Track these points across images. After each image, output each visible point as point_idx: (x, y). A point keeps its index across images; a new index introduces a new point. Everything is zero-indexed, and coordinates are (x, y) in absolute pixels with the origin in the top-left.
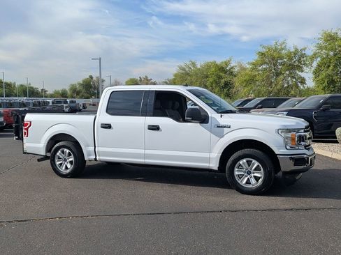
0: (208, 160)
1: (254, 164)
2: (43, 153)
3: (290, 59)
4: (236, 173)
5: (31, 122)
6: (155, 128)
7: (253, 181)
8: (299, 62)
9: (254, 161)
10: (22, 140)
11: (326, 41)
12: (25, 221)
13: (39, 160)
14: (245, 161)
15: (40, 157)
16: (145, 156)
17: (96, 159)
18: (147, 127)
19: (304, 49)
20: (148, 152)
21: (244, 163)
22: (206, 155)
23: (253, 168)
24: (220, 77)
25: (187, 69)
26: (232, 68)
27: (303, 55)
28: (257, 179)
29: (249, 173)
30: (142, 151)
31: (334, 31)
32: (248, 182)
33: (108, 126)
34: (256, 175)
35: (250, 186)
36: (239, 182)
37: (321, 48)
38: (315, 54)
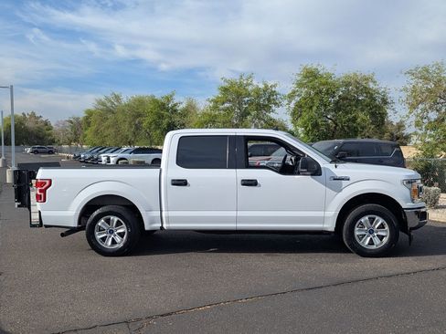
0: (323, 220)
1: (377, 221)
2: (74, 224)
3: (259, 96)
4: (357, 233)
5: (50, 181)
6: (251, 183)
7: (377, 241)
8: (269, 100)
9: (377, 218)
10: (29, 207)
11: (306, 77)
12: (169, 314)
13: (63, 235)
14: (367, 218)
15: (64, 230)
16: (237, 220)
17: (162, 228)
18: (239, 182)
19: (275, 86)
20: (240, 214)
21: (366, 221)
22: (320, 214)
23: (376, 226)
24: (161, 117)
25: (109, 104)
26: (175, 105)
27: (273, 93)
28: (381, 238)
29: (371, 232)
30: (233, 214)
31: (315, 67)
32: (371, 243)
33: (183, 183)
34: (380, 233)
35: (374, 247)
36: (360, 243)
37: (300, 85)
38: (294, 92)
